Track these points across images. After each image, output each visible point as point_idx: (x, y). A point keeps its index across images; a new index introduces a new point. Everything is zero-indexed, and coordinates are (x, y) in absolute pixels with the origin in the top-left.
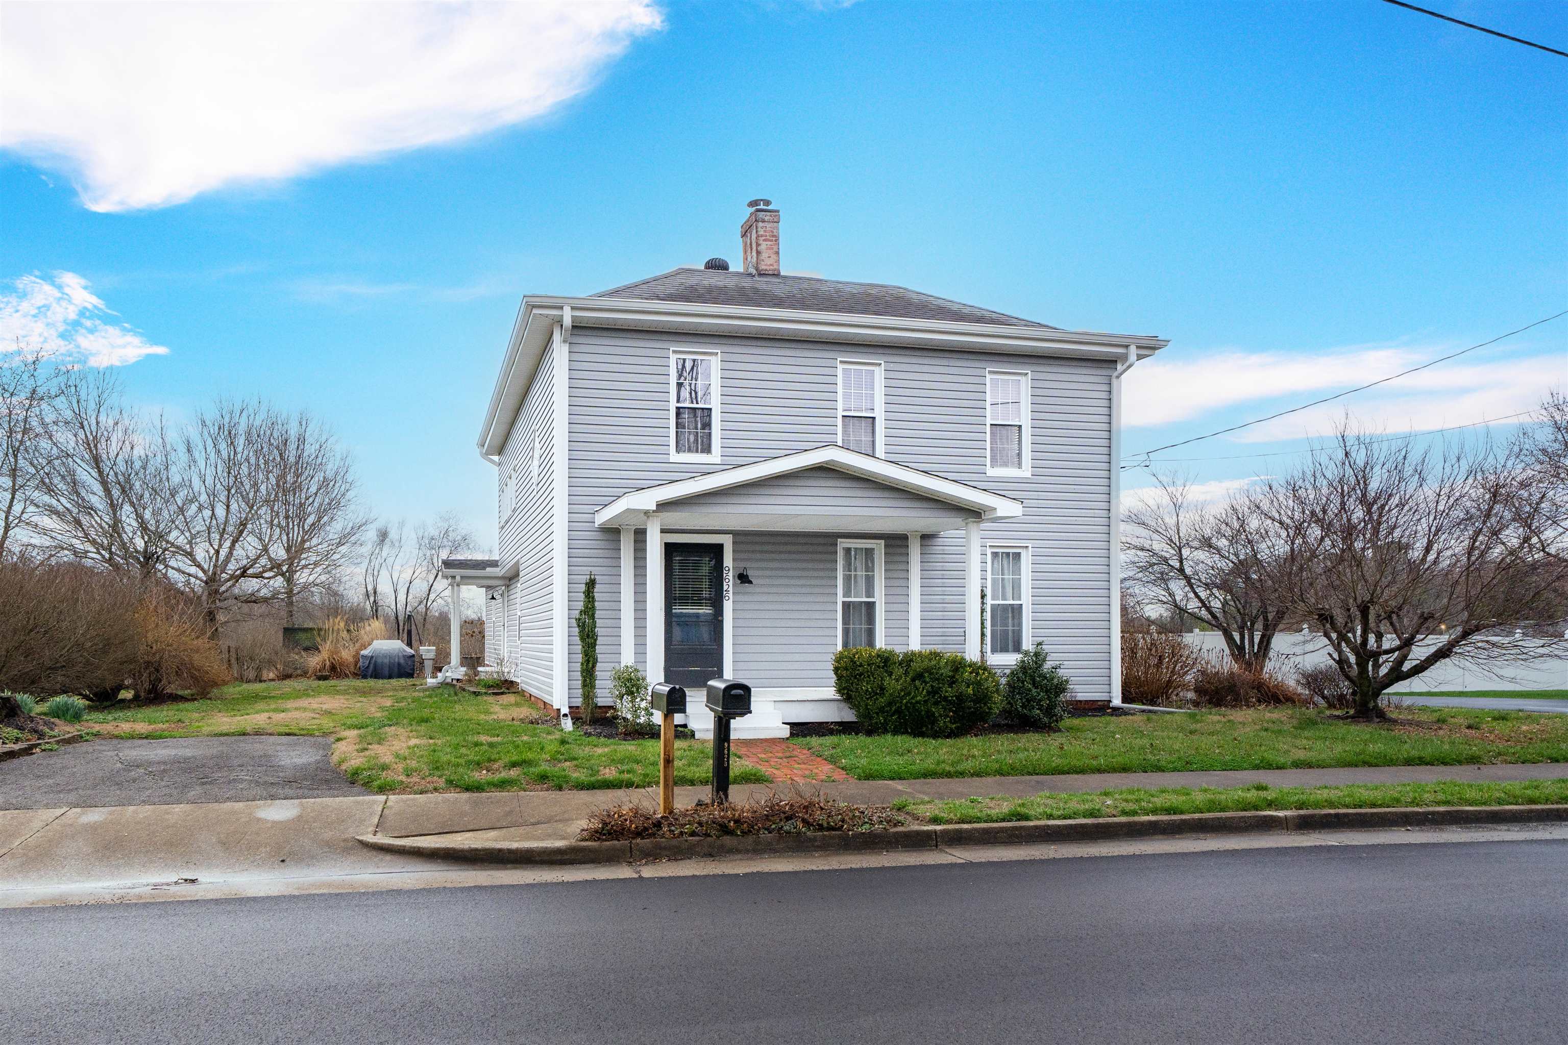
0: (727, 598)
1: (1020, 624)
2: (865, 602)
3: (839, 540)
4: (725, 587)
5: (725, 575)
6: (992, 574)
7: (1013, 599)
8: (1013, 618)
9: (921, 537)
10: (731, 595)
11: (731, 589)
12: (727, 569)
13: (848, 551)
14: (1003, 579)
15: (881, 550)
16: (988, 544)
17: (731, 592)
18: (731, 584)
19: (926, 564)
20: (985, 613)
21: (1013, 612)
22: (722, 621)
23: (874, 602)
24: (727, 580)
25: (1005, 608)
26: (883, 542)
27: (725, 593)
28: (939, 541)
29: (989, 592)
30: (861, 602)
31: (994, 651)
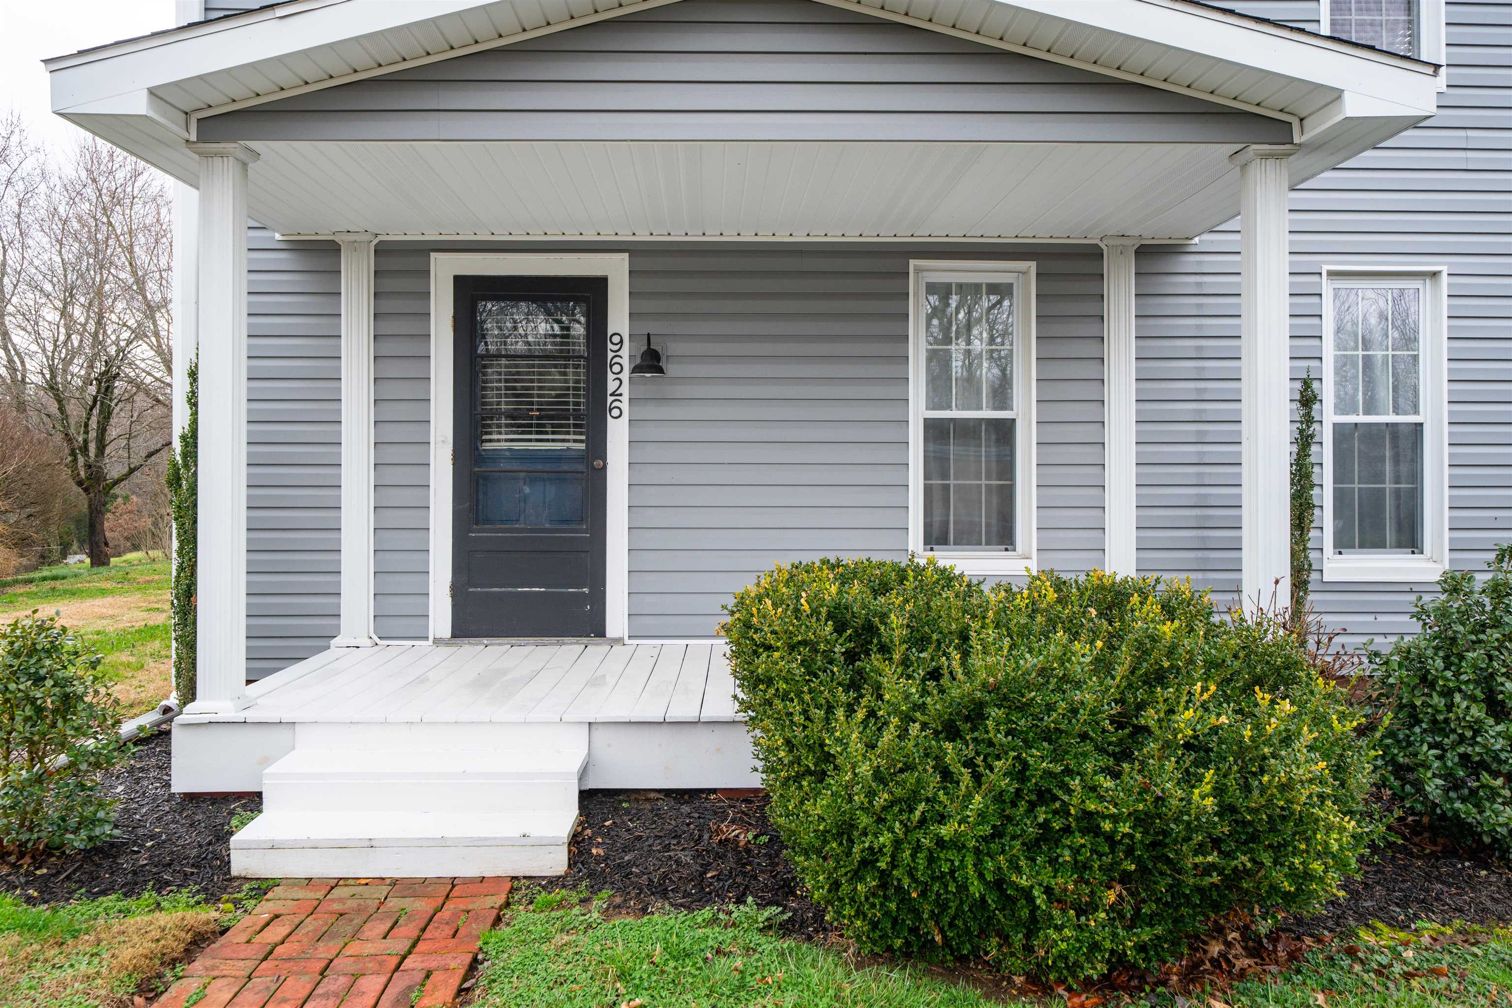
0: (616, 412)
1: (1416, 476)
2: (990, 422)
3: (912, 263)
4: (612, 386)
5: (610, 355)
6: (1338, 347)
7: (1396, 411)
8: (1396, 460)
9: (1136, 252)
10: (625, 405)
11: (625, 390)
12: (616, 339)
13: (943, 291)
14: (1368, 361)
15: (1027, 285)
16: (1325, 269)
17: (625, 398)
18: (625, 376)
19: (1151, 322)
20: (1314, 448)
21: (1395, 444)
22: (603, 470)
23: (1013, 421)
24: (616, 368)
25: (1371, 433)
26: (1031, 266)
27: (610, 399)
28: (1188, 262)
29: (1328, 391)
30: (980, 421)
31: (1342, 544)
